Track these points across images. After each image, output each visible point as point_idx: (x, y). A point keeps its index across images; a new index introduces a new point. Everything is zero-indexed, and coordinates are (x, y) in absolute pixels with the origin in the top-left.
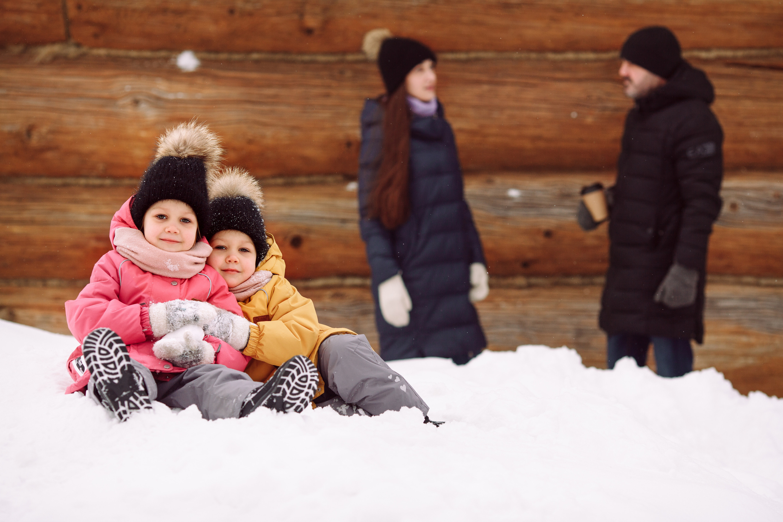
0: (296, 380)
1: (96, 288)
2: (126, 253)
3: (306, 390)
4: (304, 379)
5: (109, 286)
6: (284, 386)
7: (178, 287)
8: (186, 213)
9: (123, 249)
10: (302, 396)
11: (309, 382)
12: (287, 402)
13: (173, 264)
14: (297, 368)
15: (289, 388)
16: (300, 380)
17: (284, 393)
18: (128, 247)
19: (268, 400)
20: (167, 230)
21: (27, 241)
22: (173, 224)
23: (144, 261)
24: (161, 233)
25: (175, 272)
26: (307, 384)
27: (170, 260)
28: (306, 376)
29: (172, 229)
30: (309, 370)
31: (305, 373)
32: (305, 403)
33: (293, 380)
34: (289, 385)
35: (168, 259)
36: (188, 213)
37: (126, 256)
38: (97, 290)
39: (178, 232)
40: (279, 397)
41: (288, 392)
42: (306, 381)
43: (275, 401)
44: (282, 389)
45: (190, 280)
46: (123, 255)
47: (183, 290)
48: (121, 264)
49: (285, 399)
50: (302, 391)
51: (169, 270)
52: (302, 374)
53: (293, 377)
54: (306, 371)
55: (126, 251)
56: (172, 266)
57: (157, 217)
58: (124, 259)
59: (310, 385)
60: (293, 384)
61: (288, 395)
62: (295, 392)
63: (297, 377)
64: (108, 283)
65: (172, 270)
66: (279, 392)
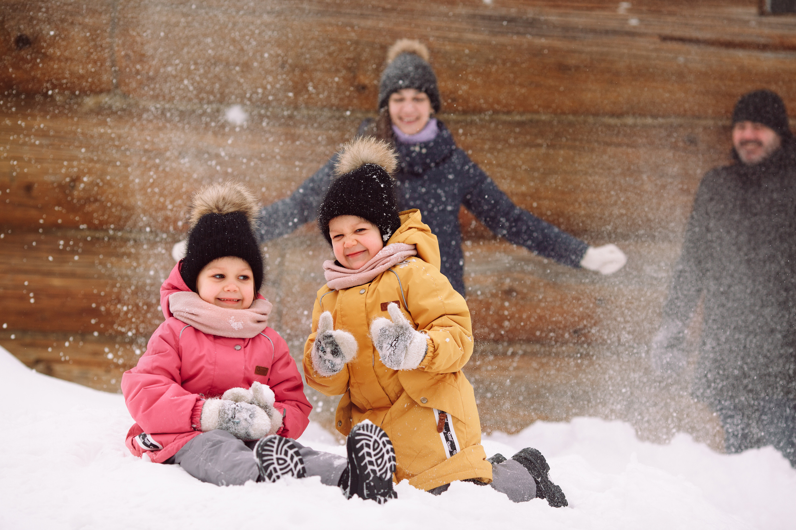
0: (373, 453)
1: (153, 362)
2: (186, 318)
3: (384, 450)
4: (376, 445)
5: (169, 359)
6: (370, 467)
7: (242, 352)
8: (243, 270)
9: (182, 314)
10: (386, 457)
11: (381, 442)
12: (381, 475)
13: (237, 321)
14: (364, 445)
15: (373, 465)
16: (374, 450)
17: (374, 471)
18: (187, 310)
19: (367, 489)
20: (226, 289)
21: (66, 294)
22: (231, 283)
23: (206, 322)
24: (220, 293)
25: (239, 330)
26: (381, 445)
27: (233, 317)
28: (376, 441)
29: (232, 287)
30: (372, 435)
31: (373, 440)
32: (392, 459)
33: (371, 457)
34: (371, 463)
35: (231, 316)
36: (245, 269)
37: (185, 321)
38: (156, 364)
39: (237, 289)
40: (373, 477)
41: (375, 468)
42: (379, 444)
43: (372, 484)
44: (370, 472)
45: (253, 339)
46: (182, 319)
47: (247, 355)
48: (181, 331)
49: (378, 474)
50: (383, 455)
51: (233, 330)
52: (371, 444)
53: (369, 454)
54: (371, 437)
55: (185, 315)
56: (236, 323)
57: (213, 279)
58: (184, 326)
59: (383, 443)
60: (373, 459)
61: (377, 469)
62: (379, 461)
63: (371, 451)
64: (168, 355)
65: (236, 328)
66: (370, 476)
